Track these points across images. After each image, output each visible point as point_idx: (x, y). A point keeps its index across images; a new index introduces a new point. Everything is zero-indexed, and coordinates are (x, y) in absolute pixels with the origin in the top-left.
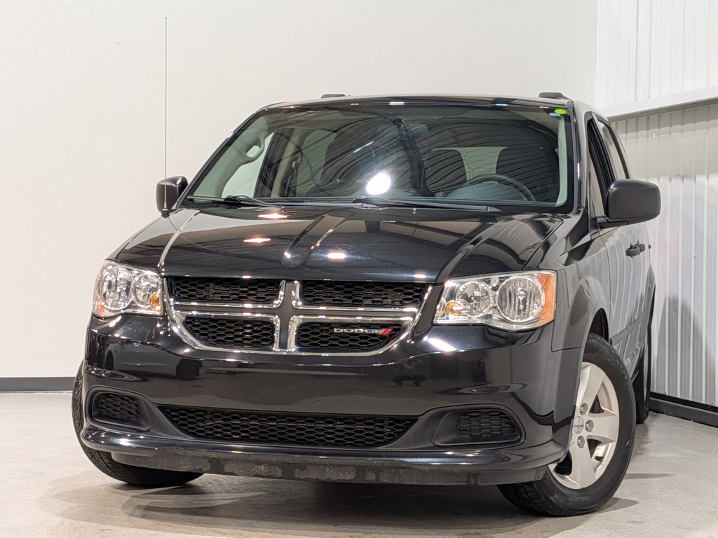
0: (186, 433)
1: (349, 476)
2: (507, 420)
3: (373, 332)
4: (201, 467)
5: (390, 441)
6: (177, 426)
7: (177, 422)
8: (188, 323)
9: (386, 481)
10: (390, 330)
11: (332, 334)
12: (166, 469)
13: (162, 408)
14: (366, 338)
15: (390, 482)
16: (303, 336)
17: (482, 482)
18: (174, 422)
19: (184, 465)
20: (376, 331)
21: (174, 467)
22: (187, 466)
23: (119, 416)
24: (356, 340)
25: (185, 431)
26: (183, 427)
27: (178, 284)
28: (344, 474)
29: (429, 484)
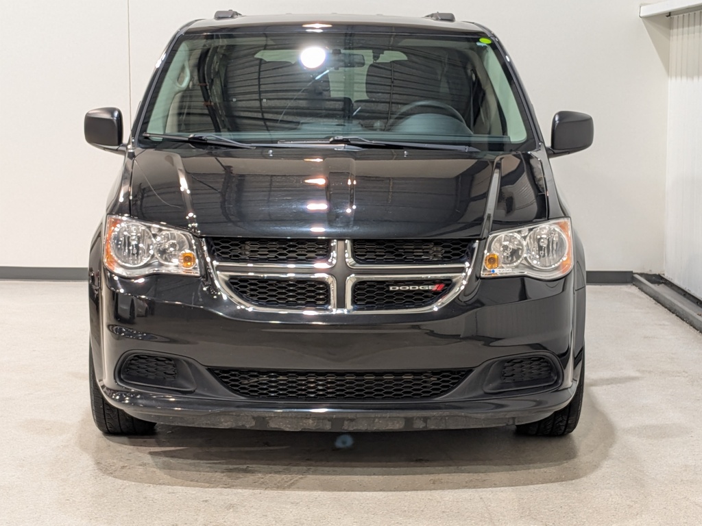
0: (238, 394)
1: (398, 425)
2: (546, 364)
3: (427, 288)
4: (244, 423)
5: (446, 392)
6: (228, 388)
7: (227, 383)
8: (233, 283)
9: (433, 427)
10: (443, 285)
11: (389, 291)
12: (204, 427)
13: (211, 370)
14: (421, 294)
15: (436, 428)
16: (358, 294)
17: (519, 422)
18: (225, 384)
19: (226, 422)
20: (430, 287)
21: (214, 425)
22: (229, 423)
23: (152, 377)
24: (412, 297)
25: (235, 391)
26: (235, 388)
27: (216, 244)
28: (393, 424)
29: (472, 427)
